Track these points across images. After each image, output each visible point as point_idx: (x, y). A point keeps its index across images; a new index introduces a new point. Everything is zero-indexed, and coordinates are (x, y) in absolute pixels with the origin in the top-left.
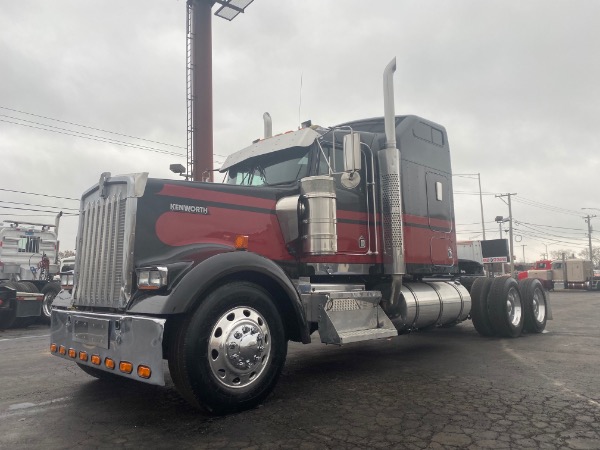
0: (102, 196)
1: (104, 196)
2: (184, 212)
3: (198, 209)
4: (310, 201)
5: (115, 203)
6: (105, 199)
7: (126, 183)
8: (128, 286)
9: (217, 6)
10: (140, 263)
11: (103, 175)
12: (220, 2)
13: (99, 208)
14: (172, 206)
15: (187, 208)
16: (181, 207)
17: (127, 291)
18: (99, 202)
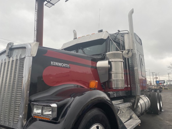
0: (8, 56)
1: (9, 56)
2: (58, 66)
3: (64, 65)
4: (112, 63)
5: (17, 60)
6: (9, 58)
7: (25, 48)
8: (24, 115)
9: (46, 2)
10: (33, 98)
11: (9, 44)
12: (47, 1)
13: (5, 63)
14: (52, 63)
15: (60, 64)
16: (57, 64)
17: (23, 118)
18: (5, 60)
